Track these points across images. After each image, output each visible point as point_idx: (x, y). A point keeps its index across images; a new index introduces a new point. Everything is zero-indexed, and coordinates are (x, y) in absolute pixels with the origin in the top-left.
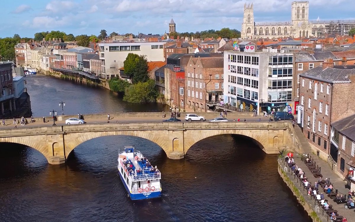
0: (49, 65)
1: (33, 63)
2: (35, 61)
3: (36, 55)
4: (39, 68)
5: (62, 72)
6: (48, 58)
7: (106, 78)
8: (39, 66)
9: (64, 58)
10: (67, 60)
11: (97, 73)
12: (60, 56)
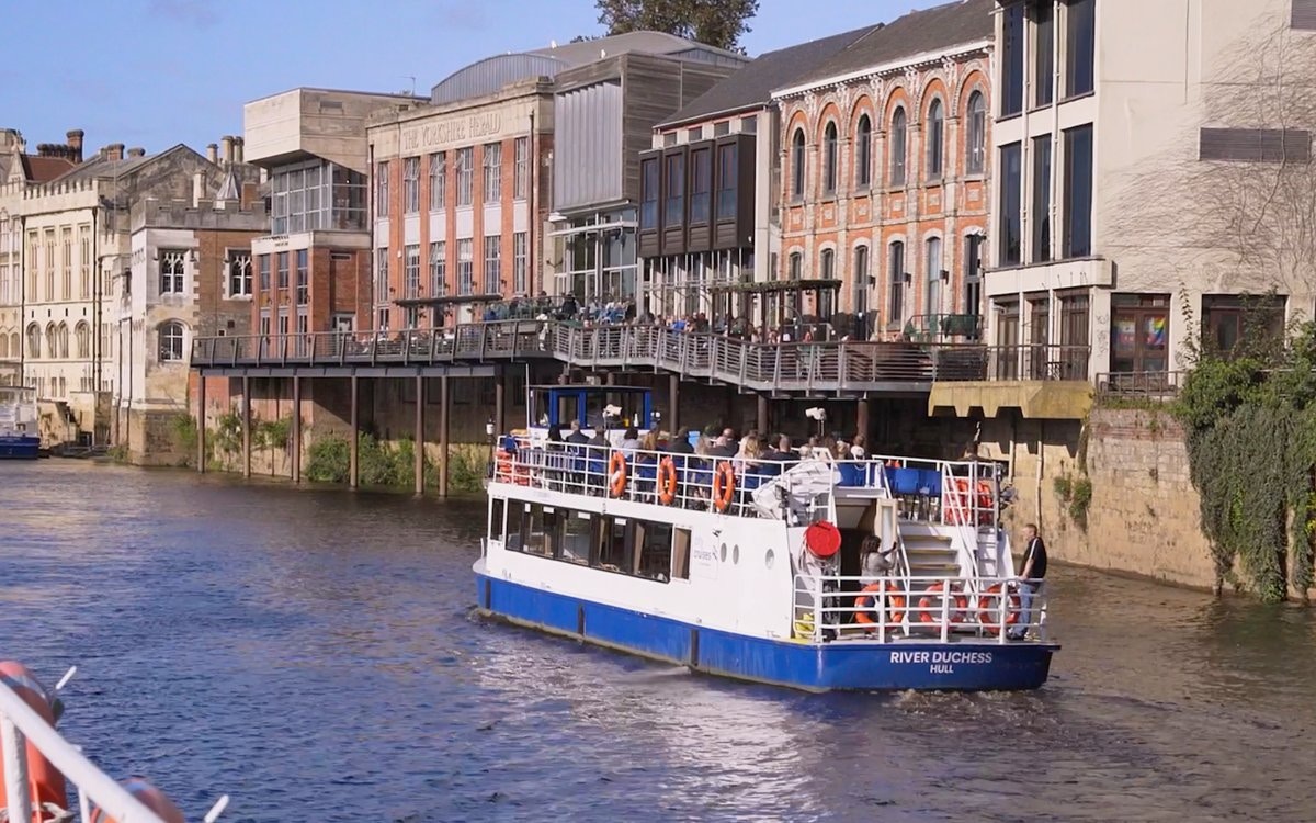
0: (187, 337)
1: (36, 353)
2: (57, 318)
3: (68, 246)
4: (85, 404)
5: (329, 393)
6: (184, 238)
7: (1099, 364)
8: (94, 383)
9: (379, 196)
10: (412, 234)
11: (878, 299)
12: (325, 184)
